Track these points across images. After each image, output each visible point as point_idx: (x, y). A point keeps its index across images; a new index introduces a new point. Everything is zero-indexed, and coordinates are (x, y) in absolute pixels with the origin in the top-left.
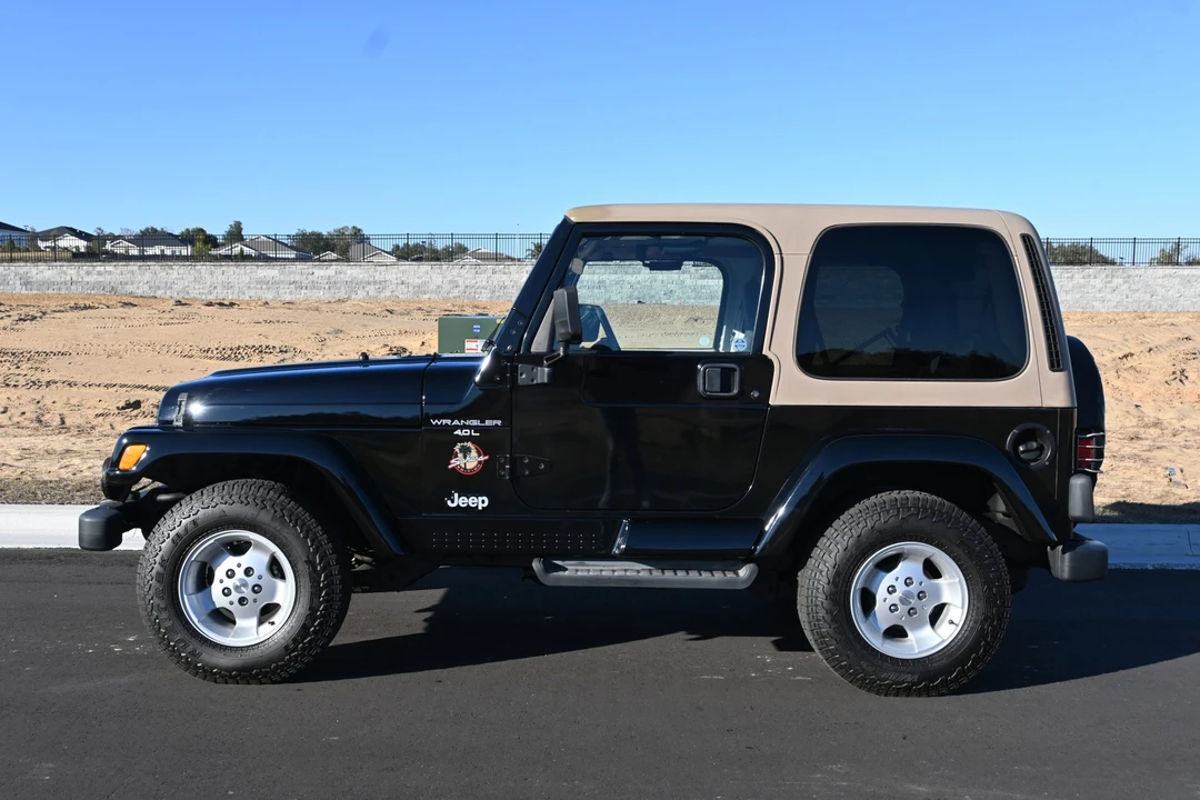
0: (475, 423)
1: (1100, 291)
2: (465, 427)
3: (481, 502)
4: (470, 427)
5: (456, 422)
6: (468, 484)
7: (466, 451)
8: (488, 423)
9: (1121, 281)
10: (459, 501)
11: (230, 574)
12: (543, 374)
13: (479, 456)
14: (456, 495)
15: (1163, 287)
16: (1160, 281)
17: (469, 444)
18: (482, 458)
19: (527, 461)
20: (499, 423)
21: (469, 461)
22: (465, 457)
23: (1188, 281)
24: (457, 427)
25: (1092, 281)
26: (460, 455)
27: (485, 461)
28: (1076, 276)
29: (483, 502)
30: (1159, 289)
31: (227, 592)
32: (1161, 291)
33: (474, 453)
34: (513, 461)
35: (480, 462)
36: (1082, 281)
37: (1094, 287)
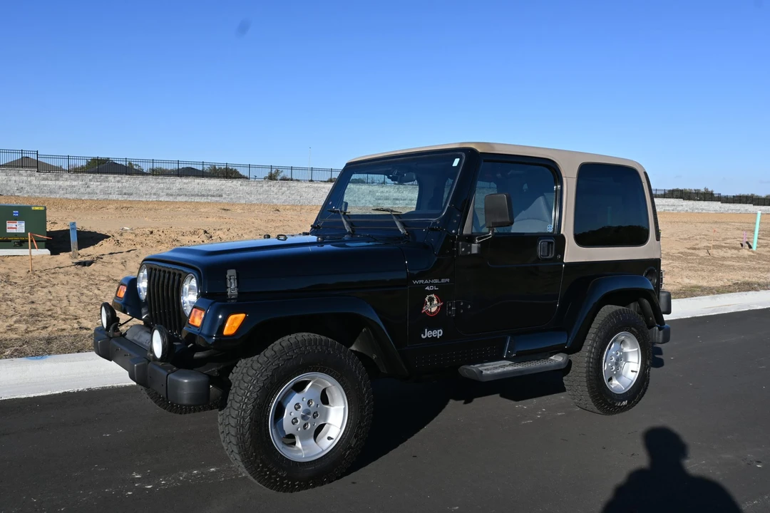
0: (436, 281)
1: (276, 194)
2: (431, 284)
3: (438, 333)
4: (433, 284)
5: (426, 282)
6: (433, 321)
7: (431, 300)
8: (443, 281)
9: (286, 189)
10: (428, 334)
11: (297, 407)
12: (475, 248)
13: (438, 302)
14: (426, 330)
15: (306, 192)
16: (304, 189)
17: (433, 296)
18: (440, 304)
19: (462, 304)
20: (448, 280)
21: (433, 307)
22: (431, 304)
23: (317, 190)
24: (427, 285)
25: (272, 188)
26: (428, 303)
27: (441, 306)
28: (264, 185)
29: (440, 333)
30: (304, 193)
31: (294, 421)
32: (305, 195)
33: (435, 302)
34: (457, 305)
35: (438, 307)
36: (267, 188)
37: (273, 192)
